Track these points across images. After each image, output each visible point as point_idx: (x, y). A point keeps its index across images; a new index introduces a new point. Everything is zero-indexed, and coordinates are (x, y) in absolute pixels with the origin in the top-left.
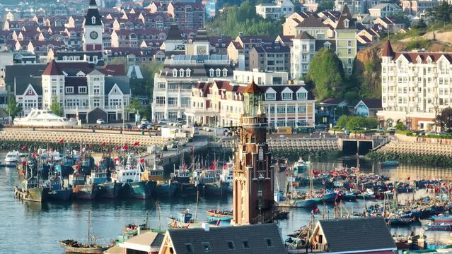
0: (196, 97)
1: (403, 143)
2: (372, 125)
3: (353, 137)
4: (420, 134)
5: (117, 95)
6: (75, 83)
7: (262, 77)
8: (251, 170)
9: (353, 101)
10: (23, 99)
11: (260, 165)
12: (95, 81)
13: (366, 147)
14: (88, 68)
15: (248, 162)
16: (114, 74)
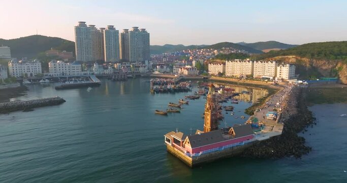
0: (180, 70)
1: (213, 78)
2: (207, 74)
3: (205, 76)
4: (216, 76)
5: (168, 69)
6: (162, 67)
7: (189, 67)
8: (211, 111)
9: (203, 70)
10: (154, 69)
11: (214, 109)
12: (165, 67)
13: (207, 78)
14: (164, 65)
15: (210, 109)
16: (168, 65)
